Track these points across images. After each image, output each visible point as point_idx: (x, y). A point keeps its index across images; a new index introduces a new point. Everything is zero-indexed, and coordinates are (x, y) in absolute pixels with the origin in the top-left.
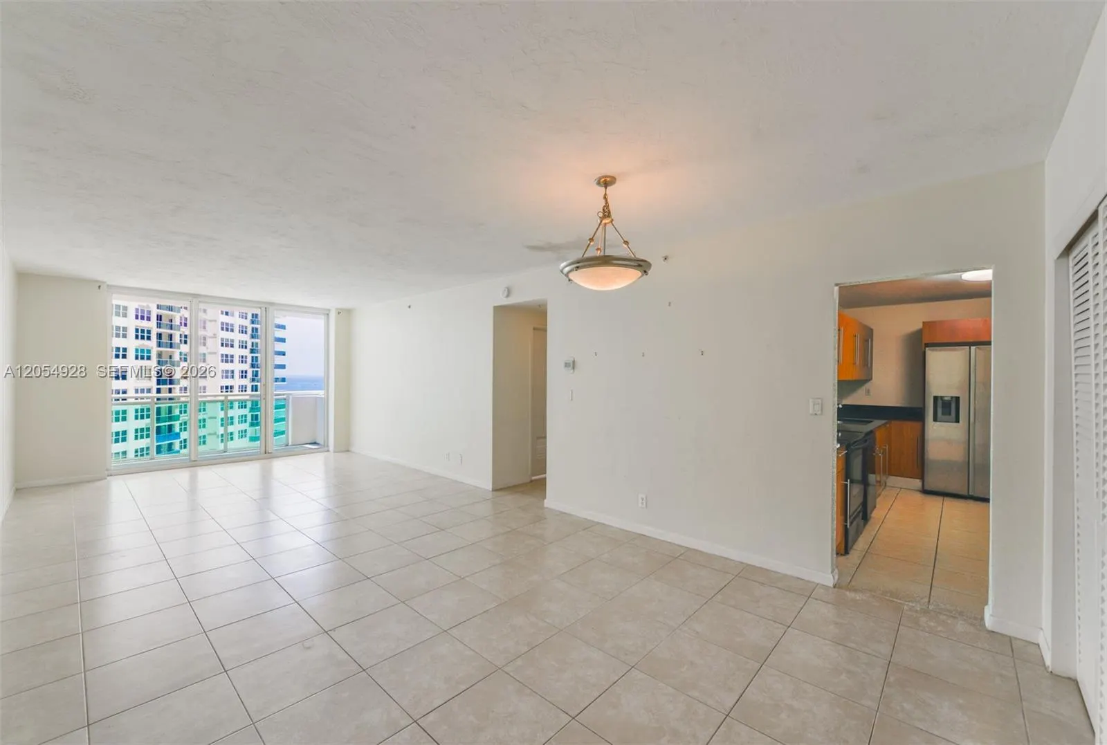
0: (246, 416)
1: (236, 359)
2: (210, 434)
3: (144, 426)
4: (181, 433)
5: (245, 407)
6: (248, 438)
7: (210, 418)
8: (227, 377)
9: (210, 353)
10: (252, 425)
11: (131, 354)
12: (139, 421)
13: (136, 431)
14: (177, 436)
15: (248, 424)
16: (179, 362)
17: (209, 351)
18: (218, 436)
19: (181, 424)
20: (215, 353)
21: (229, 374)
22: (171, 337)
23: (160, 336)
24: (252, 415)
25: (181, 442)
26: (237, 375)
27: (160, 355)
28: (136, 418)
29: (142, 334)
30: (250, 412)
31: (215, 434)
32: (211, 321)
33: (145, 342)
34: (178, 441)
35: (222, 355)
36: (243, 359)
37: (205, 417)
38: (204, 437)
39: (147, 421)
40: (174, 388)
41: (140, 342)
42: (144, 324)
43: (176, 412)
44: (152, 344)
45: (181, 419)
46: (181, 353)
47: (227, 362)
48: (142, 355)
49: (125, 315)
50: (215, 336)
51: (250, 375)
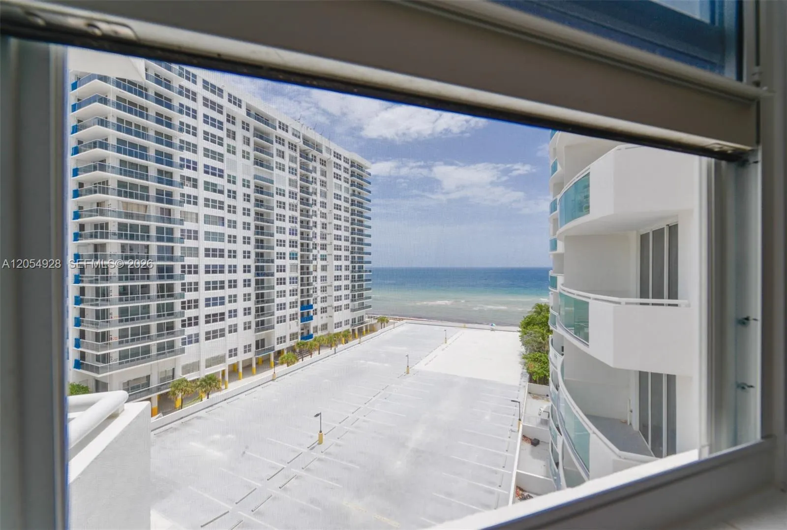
0: (349, 295)
1: (343, 258)
2: (329, 306)
3: (294, 300)
4: (314, 305)
5: (348, 289)
6: (349, 310)
7: (329, 296)
8: (338, 270)
9: (329, 255)
10: (352, 301)
11: (287, 256)
12: (292, 297)
13: (290, 303)
14: (311, 307)
15: (350, 300)
16: (312, 261)
17: (329, 253)
18: (333, 308)
19: (313, 300)
20: (331, 255)
21: (339, 268)
22: (308, 244)
23: (302, 245)
24: (352, 295)
25: (313, 311)
26: (343, 268)
27: (302, 256)
28: (290, 295)
29: (293, 244)
30: (351, 292)
31: (331, 306)
32: (329, 234)
33: (295, 249)
34: (312, 310)
35: (335, 256)
36: (346, 258)
37: (326, 295)
38: (326, 308)
39: (295, 297)
40: (310, 277)
41: (292, 249)
42: (294, 238)
43: (311, 292)
44: (298, 250)
45: (313, 296)
46: (313, 255)
47: (337, 260)
48: (293, 256)
49: (284, 233)
50: (331, 244)
51: (350, 268)
